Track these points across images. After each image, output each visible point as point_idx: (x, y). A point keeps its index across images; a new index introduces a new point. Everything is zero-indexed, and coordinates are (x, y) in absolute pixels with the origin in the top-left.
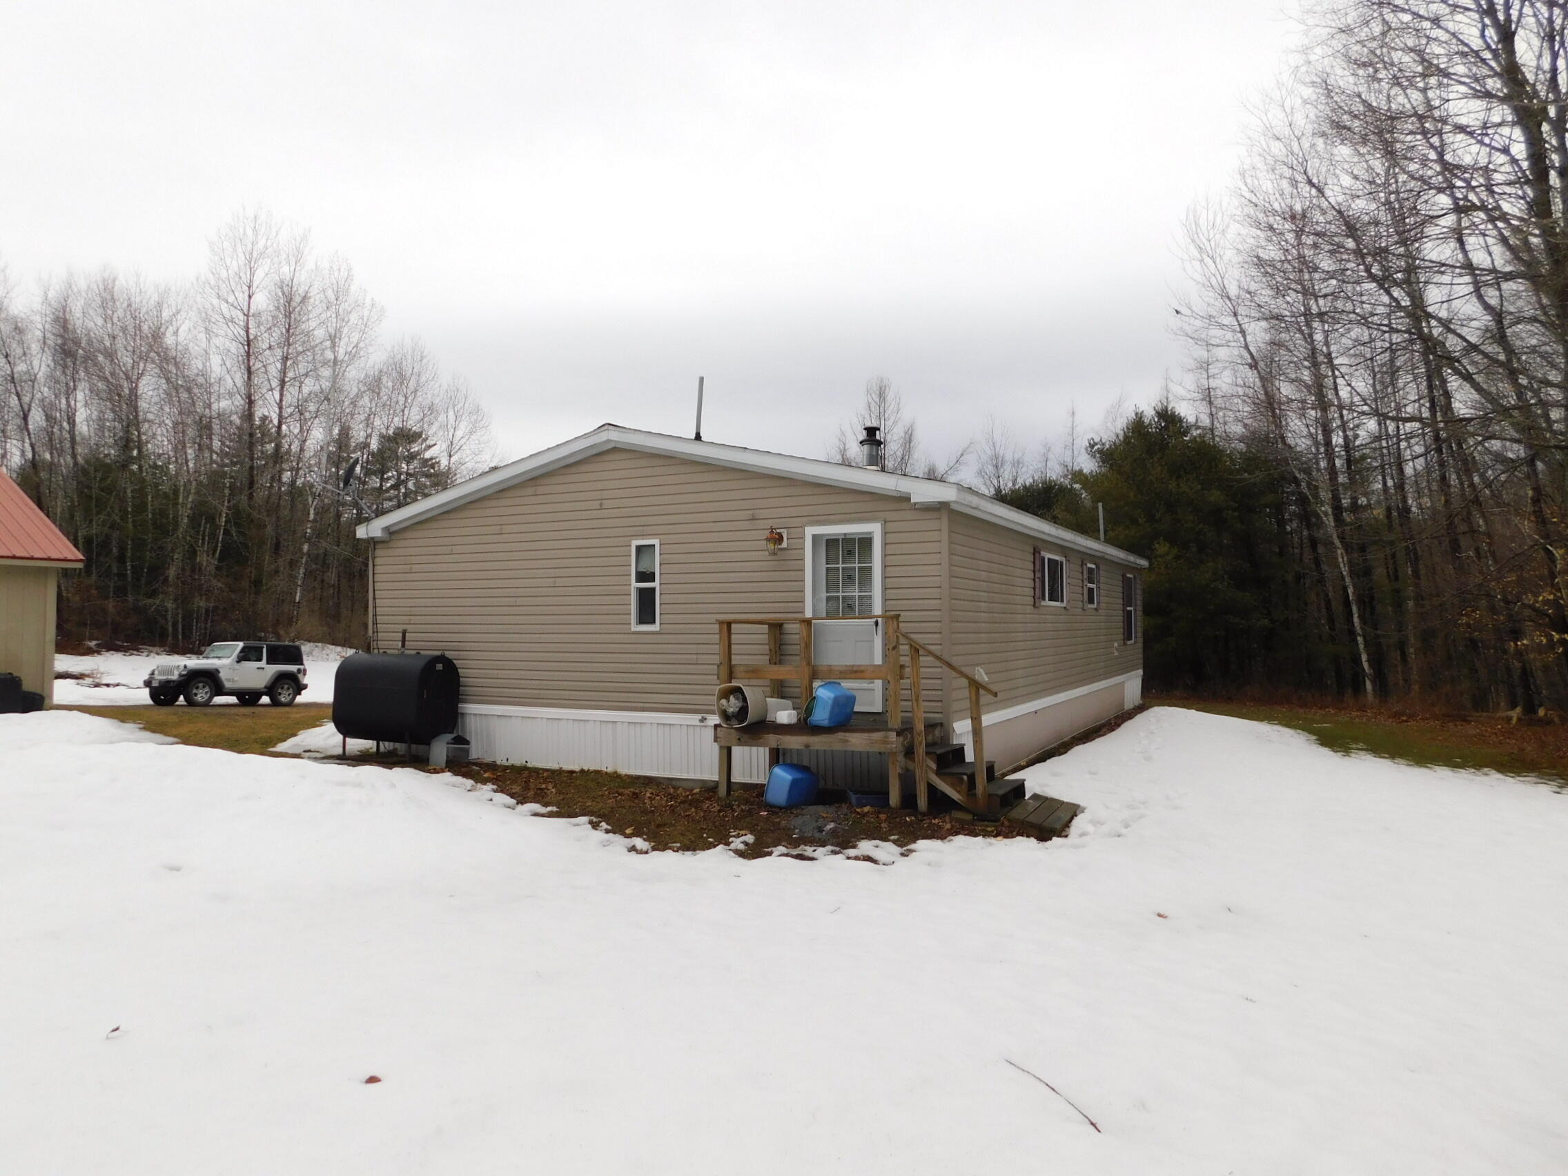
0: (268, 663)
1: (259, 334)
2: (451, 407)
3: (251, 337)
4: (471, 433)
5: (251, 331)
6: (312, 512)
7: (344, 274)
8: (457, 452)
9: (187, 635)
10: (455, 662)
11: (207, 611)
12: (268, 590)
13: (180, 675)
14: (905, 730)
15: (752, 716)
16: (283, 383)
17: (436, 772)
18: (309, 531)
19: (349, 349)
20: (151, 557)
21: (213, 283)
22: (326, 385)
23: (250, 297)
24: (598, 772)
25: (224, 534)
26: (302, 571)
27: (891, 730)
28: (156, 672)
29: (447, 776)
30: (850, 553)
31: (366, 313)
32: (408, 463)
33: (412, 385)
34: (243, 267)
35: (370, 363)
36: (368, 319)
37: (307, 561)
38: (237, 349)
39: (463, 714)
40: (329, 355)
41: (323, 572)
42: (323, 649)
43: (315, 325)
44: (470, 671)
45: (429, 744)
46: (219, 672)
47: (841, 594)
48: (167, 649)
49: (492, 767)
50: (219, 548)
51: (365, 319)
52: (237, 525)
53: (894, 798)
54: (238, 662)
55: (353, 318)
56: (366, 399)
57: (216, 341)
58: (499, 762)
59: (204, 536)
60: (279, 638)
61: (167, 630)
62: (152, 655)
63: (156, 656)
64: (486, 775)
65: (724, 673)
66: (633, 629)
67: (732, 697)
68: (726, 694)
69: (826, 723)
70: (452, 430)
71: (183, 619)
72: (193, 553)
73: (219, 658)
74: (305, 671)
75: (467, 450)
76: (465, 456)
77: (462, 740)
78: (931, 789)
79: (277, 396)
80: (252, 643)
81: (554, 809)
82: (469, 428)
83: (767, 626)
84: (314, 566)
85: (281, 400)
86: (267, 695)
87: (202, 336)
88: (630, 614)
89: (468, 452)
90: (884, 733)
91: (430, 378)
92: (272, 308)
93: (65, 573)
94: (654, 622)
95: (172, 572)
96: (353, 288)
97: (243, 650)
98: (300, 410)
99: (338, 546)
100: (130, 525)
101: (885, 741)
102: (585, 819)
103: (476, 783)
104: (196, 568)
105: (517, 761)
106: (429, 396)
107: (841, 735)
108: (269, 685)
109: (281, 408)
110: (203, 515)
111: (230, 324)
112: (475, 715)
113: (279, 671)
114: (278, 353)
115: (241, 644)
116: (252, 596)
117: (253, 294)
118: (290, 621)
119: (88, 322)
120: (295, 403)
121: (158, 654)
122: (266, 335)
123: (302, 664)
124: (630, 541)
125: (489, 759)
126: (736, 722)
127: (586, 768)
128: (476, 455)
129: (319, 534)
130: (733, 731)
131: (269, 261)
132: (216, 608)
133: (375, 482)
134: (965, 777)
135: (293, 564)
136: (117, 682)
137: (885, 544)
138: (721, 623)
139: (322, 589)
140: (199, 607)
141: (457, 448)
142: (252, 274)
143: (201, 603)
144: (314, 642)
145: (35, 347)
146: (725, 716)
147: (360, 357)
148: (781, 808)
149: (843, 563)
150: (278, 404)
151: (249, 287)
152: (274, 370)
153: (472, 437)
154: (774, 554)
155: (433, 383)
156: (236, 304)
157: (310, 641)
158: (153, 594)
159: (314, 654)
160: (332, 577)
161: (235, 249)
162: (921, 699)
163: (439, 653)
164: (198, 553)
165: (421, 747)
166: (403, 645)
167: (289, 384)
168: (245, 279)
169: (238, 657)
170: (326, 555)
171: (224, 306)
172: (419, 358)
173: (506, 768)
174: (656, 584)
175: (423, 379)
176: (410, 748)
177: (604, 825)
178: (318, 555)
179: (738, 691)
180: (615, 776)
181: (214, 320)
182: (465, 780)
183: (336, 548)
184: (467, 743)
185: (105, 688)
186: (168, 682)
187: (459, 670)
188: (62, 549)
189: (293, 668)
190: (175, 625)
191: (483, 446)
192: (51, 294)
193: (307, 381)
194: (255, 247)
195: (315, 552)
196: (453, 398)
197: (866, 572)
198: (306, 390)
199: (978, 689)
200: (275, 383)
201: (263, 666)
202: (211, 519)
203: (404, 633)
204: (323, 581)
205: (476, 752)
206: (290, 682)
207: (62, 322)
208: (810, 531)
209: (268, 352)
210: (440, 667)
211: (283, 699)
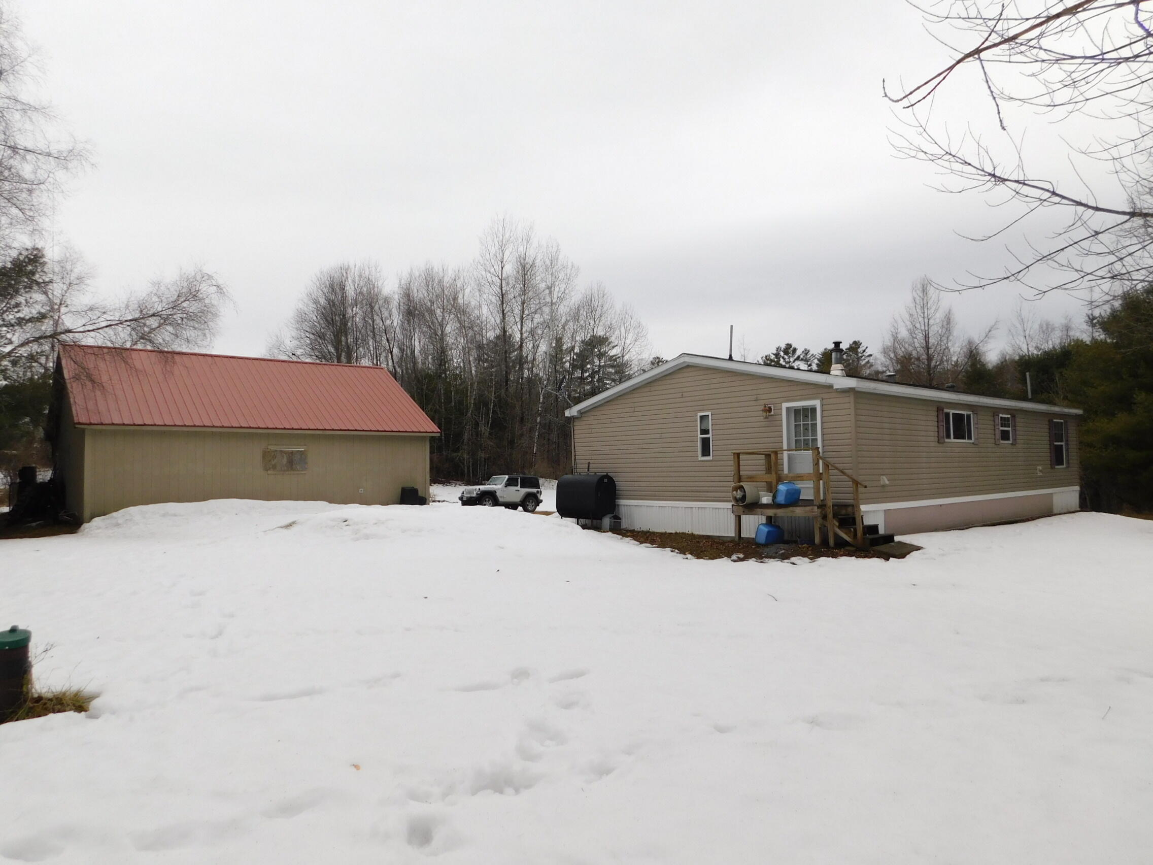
0: (521, 488)
1: (508, 289)
2: (622, 324)
3: (504, 292)
4: (636, 340)
5: (503, 289)
6: (541, 397)
7: (555, 249)
8: (627, 353)
9: (475, 475)
10: (614, 478)
11: (485, 459)
12: (518, 446)
13: (477, 494)
14: (822, 506)
15: (749, 499)
16: (522, 318)
17: (604, 532)
18: (540, 409)
19: (559, 296)
20: (454, 428)
21: (482, 262)
22: (547, 317)
23: (502, 268)
24: (683, 533)
25: (492, 413)
26: (537, 434)
27: (815, 506)
28: (465, 493)
29: (610, 533)
30: (806, 416)
31: (569, 271)
32: (599, 359)
33: (598, 313)
34: (498, 251)
35: (573, 301)
36: (570, 275)
37: (539, 428)
38: (495, 300)
39: (618, 505)
40: (548, 300)
41: (549, 434)
42: (550, 482)
43: (540, 280)
44: (622, 483)
45: (601, 519)
46: (496, 492)
47: (802, 438)
48: (465, 482)
49: (633, 531)
50: (490, 422)
51: (568, 275)
52: (500, 407)
53: (817, 540)
54: (506, 487)
55: (561, 275)
56: (571, 324)
57: (485, 296)
58: (636, 530)
59: (482, 415)
60: (524, 474)
61: (464, 471)
62: (457, 486)
63: (459, 486)
64: (628, 534)
65: (736, 479)
66: (700, 459)
67: (739, 491)
68: (735, 489)
69: (783, 502)
70: (624, 339)
71: (472, 465)
72: (477, 424)
73: (496, 484)
74: (541, 492)
75: (633, 352)
76: (632, 355)
77: (617, 518)
78: (836, 536)
79: (519, 327)
80: (512, 476)
81: (657, 546)
82: (634, 337)
83: (764, 456)
84: (543, 431)
85: (522, 329)
86: (521, 506)
87: (477, 294)
88: (698, 451)
89: (634, 353)
90: (811, 507)
91: (609, 308)
92: (515, 273)
93: (432, 439)
94: (709, 455)
95: (466, 436)
96: (561, 257)
97: (508, 480)
98: (532, 332)
99: (557, 417)
100: (443, 410)
101: (812, 511)
102: (669, 549)
103: (623, 537)
104: (478, 434)
105: (644, 529)
106: (609, 319)
107: (791, 509)
108: (522, 500)
109: (521, 334)
110: (482, 402)
111: (492, 286)
112: (624, 505)
113: (526, 492)
114: (519, 300)
115: (507, 477)
116: (510, 450)
117: (504, 266)
118: (531, 465)
119: (420, 294)
120: (529, 329)
121: (460, 485)
122: (512, 289)
123: (539, 488)
124: (697, 414)
125: (631, 528)
126: (741, 502)
127: (678, 532)
128: (639, 355)
129: (546, 410)
130: (741, 508)
131: (512, 244)
132: (489, 458)
133: (578, 374)
134: (852, 529)
135: (531, 430)
136: (443, 500)
137: (822, 411)
138: (734, 454)
139: (548, 444)
140: (481, 457)
141: (627, 351)
142: (503, 254)
143: (482, 455)
144: (545, 478)
145: (395, 312)
146: (736, 500)
147: (566, 299)
148: (762, 545)
149: (803, 421)
150: (520, 331)
151: (502, 262)
152: (517, 311)
153: (636, 343)
154: (766, 418)
155: (611, 311)
156: (494, 273)
157: (542, 478)
158: (457, 450)
159: (545, 485)
160: (554, 437)
161: (493, 240)
162: (830, 491)
163: (605, 474)
164: (480, 425)
165: (599, 521)
166: (588, 470)
167: (526, 318)
168: (499, 258)
169: (506, 484)
170: (550, 423)
171: (488, 275)
172: (602, 295)
173: (639, 532)
174: (710, 435)
175: (605, 308)
176: (592, 522)
177: (677, 551)
178: (545, 423)
179: (741, 488)
180: (692, 535)
181: (483, 284)
182: (618, 536)
183: (556, 419)
184: (620, 519)
185: (438, 503)
186: (471, 498)
187: (616, 483)
188: (430, 427)
189: (534, 490)
190: (468, 468)
191: (643, 348)
192: (403, 282)
193: (536, 316)
194: (504, 237)
195: (544, 422)
196: (624, 319)
197: (814, 425)
198: (535, 321)
199: (857, 485)
200: (518, 320)
201: (518, 489)
202: (486, 405)
203: (589, 464)
204: (549, 439)
205: (625, 524)
206: (533, 498)
207: (407, 295)
208: (785, 405)
209: (514, 301)
210: (606, 480)
211: (530, 508)
